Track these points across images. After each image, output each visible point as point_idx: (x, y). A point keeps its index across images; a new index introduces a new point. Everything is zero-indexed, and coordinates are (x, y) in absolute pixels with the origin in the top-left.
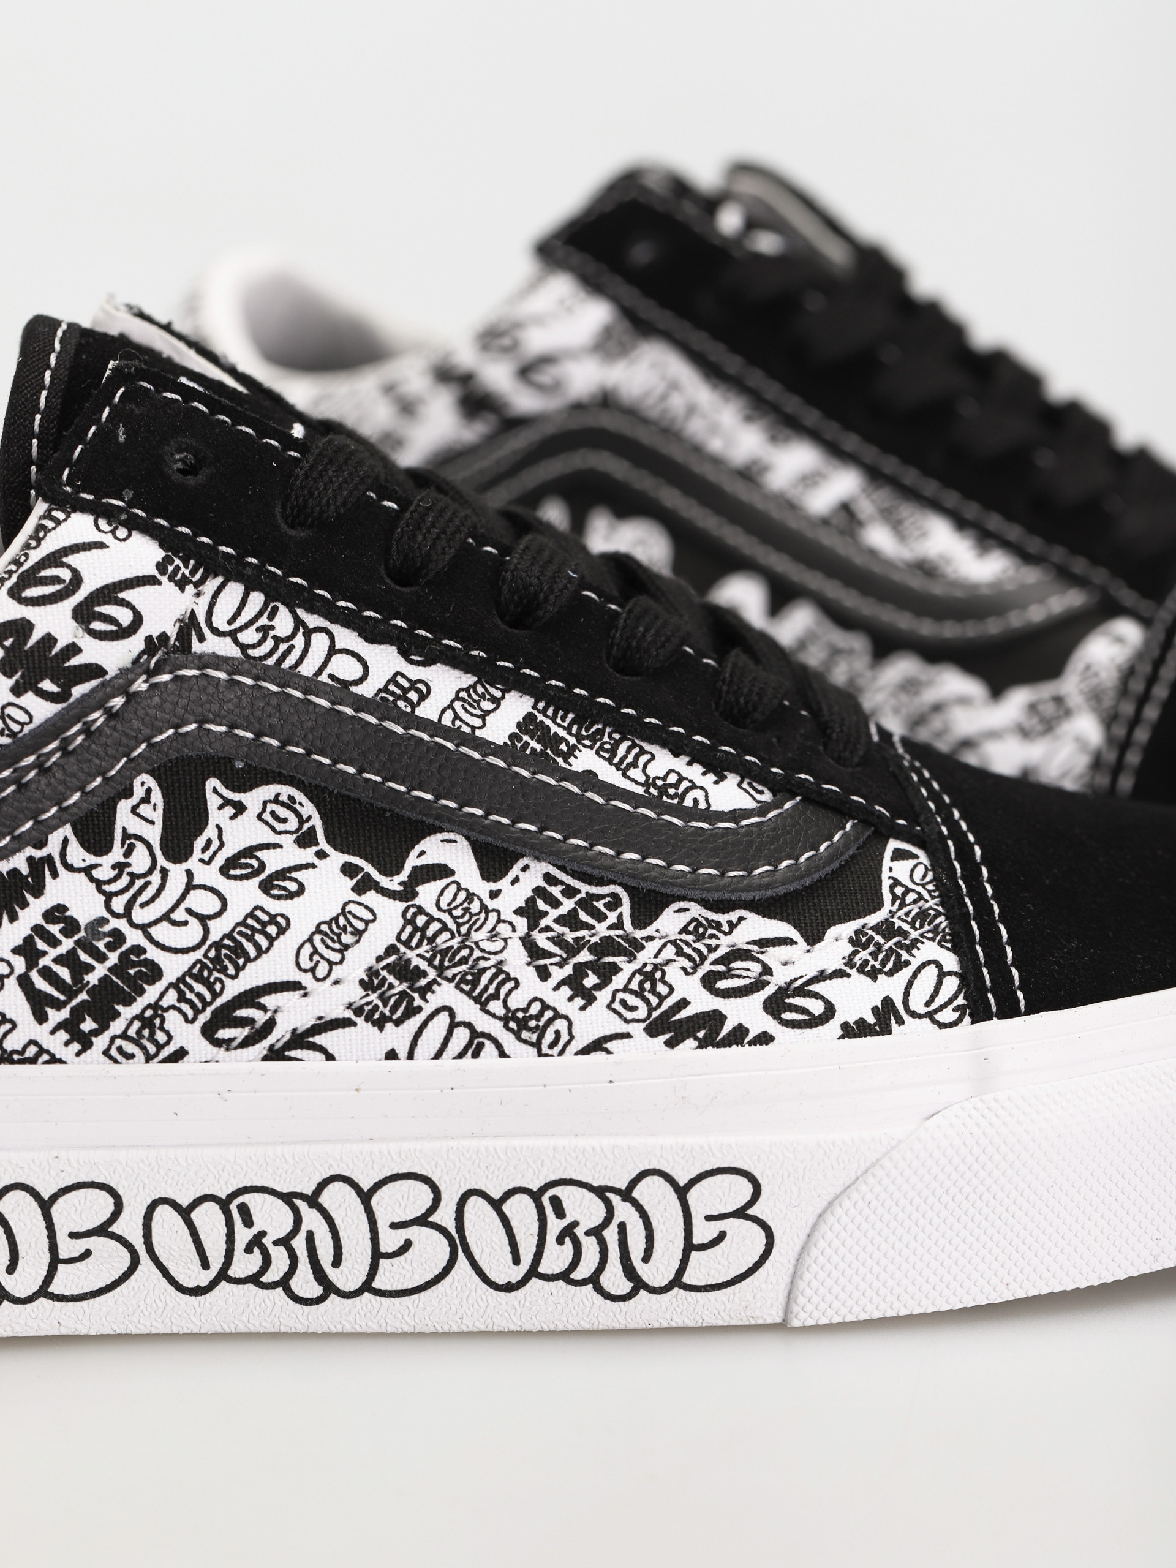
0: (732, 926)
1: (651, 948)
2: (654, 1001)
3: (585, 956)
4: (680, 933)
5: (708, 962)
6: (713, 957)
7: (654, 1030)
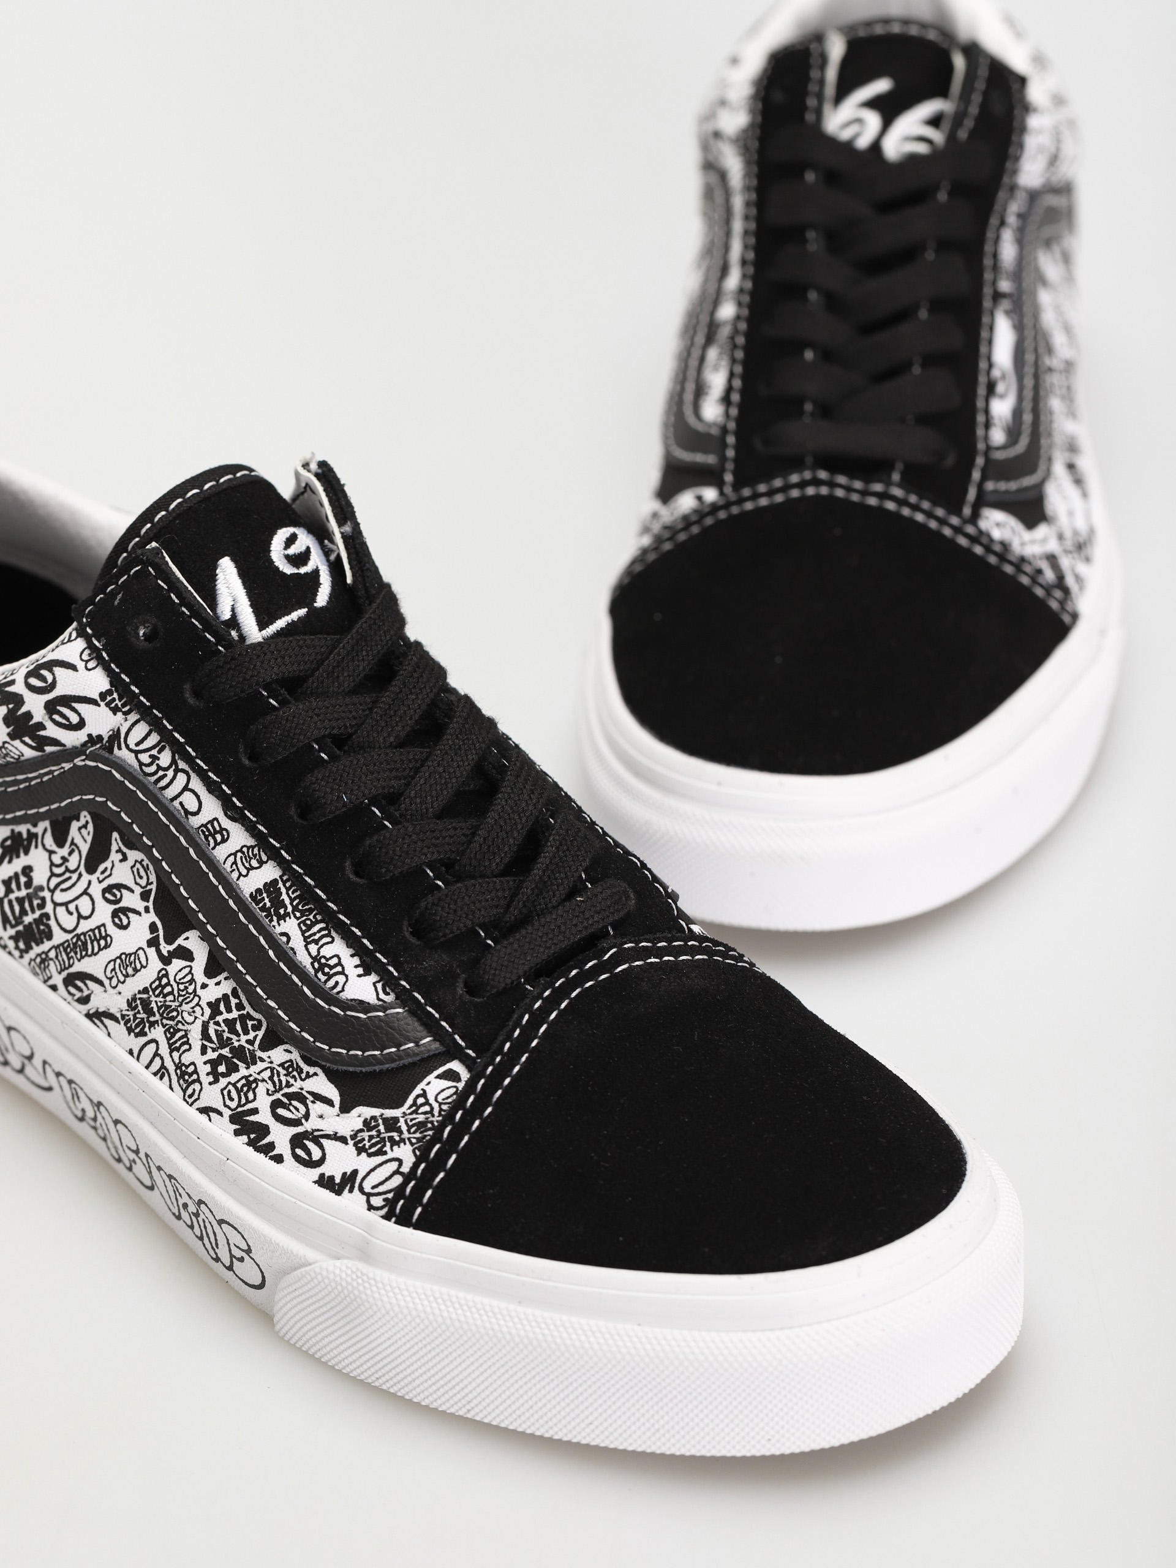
0: (308, 1076)
1: (260, 1066)
2: (243, 1101)
3: (226, 1052)
4: (279, 1066)
5: (282, 1092)
6: (286, 1090)
7: (233, 1119)
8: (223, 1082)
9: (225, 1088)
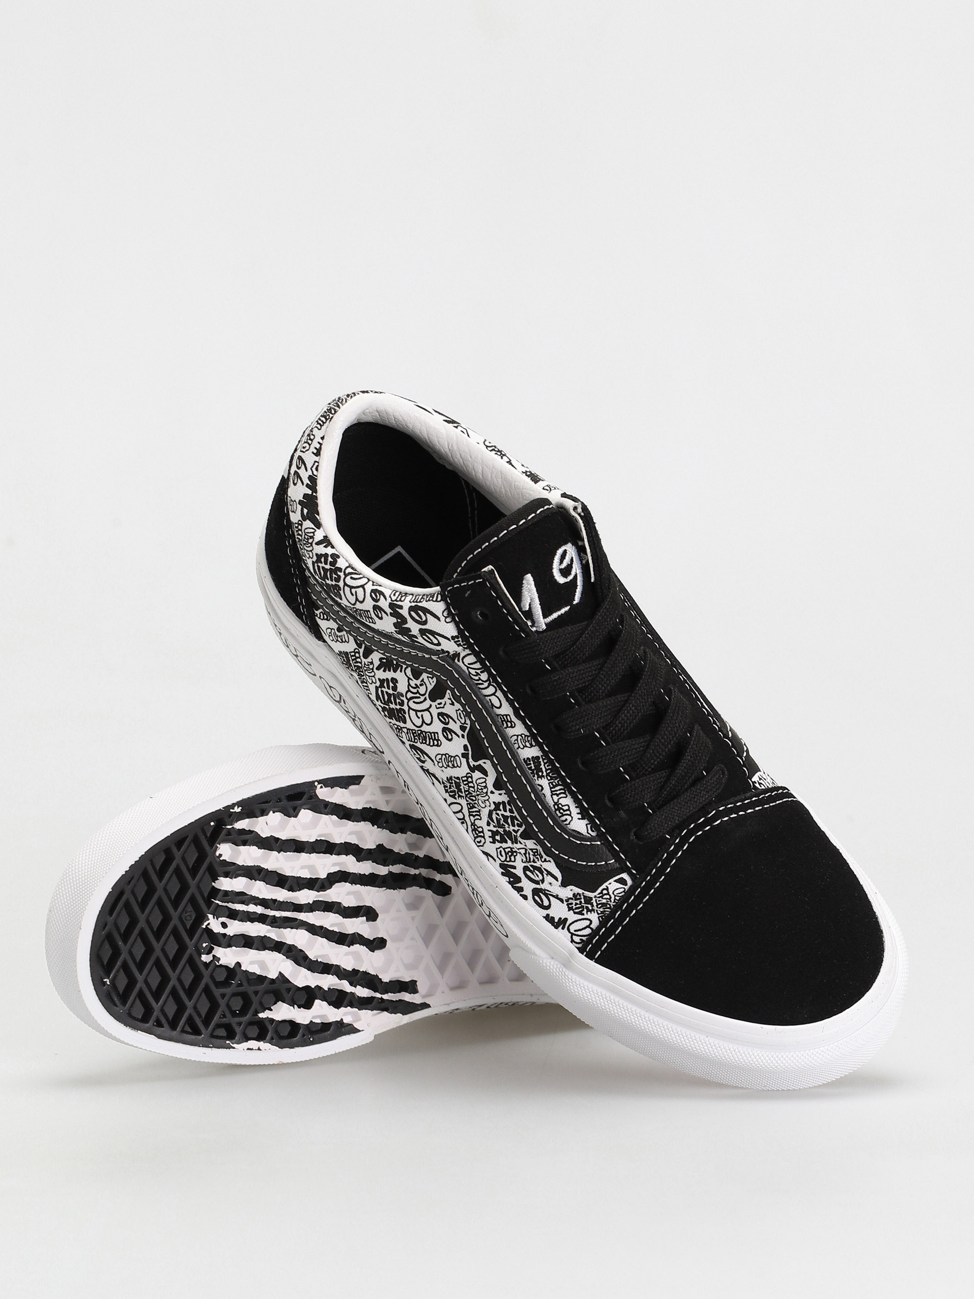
0: (545, 861)
1: (519, 845)
3: (501, 830)
4: (530, 849)
5: (530, 864)
6: (532, 864)
7: (502, 866)
8: (498, 845)
9: (499, 848)
